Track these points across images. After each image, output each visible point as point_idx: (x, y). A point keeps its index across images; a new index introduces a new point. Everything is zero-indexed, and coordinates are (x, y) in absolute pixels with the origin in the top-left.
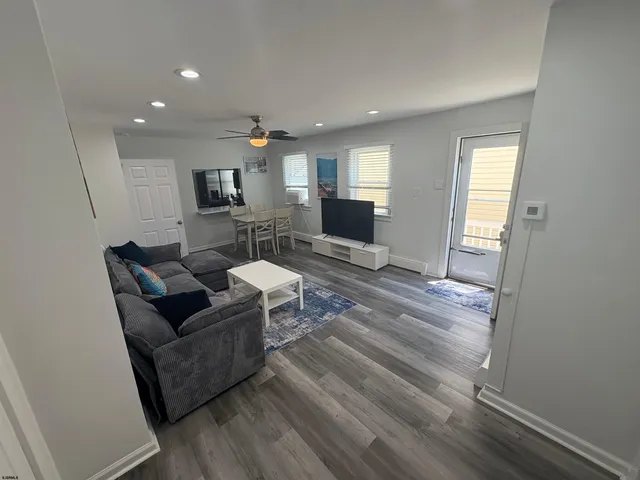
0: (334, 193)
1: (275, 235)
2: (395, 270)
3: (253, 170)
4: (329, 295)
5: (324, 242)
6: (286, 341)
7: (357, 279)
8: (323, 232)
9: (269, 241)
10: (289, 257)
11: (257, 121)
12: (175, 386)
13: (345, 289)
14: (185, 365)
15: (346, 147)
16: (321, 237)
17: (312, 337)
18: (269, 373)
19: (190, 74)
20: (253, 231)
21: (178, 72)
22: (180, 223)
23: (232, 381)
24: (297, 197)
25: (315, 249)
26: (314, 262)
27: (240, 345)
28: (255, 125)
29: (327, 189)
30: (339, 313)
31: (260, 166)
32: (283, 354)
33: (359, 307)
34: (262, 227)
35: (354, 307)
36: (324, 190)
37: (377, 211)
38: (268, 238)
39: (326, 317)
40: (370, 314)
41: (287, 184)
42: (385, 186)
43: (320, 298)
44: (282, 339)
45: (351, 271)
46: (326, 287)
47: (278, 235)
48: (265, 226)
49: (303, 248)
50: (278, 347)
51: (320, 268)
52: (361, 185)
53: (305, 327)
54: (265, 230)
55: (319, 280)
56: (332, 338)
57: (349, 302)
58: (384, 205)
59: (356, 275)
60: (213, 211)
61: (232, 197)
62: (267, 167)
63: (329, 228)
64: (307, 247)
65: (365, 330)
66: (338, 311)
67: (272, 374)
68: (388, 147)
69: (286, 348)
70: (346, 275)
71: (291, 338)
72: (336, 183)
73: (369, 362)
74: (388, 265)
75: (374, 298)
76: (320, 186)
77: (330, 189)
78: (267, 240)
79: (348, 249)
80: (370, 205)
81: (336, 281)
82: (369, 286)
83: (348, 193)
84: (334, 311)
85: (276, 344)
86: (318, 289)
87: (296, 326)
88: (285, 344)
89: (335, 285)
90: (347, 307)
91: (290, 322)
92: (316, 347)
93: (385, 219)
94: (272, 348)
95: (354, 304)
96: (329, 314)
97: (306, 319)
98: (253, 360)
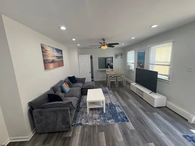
0: (143, 66)
3: (118, 57)
4: (121, 111)
5: (134, 86)
6: (87, 124)
7: (141, 108)
8: (136, 82)
9: (114, 82)
11: (104, 40)
15: (148, 46)
16: (134, 84)
17: (96, 128)
18: (70, 134)
19: (63, 28)
22: (90, 72)
24: (130, 67)
26: (127, 94)
29: (141, 64)
30: (117, 122)
31: (120, 56)
32: (81, 129)
33: (129, 124)
34: (112, 77)
35: (127, 123)
36: (139, 65)
39: (110, 121)
40: (131, 131)
41: (128, 62)
42: (168, 64)
43: (115, 111)
44: (87, 122)
46: (123, 107)
47: (118, 80)
48: (113, 76)
50: (83, 125)
51: (127, 97)
52: (156, 63)
53: (98, 122)
54: (113, 78)
56: (103, 133)
57: (126, 118)
58: (167, 74)
59: (142, 106)
62: (123, 56)
66: (117, 121)
68: (171, 44)
69: (84, 127)
71: (90, 123)
72: (144, 62)
74: (166, 107)
76: (138, 63)
77: (141, 65)
79: (143, 92)
80: (156, 73)
83: (148, 67)
84: (116, 120)
85: (83, 123)
86: (118, 106)
87: (96, 119)
88: (86, 125)
89: (128, 107)
90: (123, 121)
91: (96, 116)
92: (93, 133)
93: (166, 82)
94: (81, 124)
95: (128, 121)
96: (113, 120)
97: (102, 118)
98: (65, 126)
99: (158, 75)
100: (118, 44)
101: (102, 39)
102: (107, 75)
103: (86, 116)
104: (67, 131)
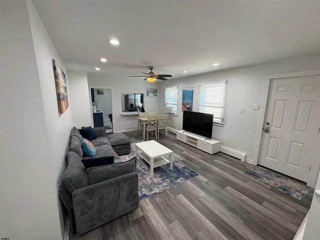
0: (191, 108)
1: (157, 128)
2: (224, 155)
3: (150, 95)
4: (183, 166)
5: (183, 135)
6: (154, 192)
7: (200, 158)
8: (183, 129)
9: (154, 131)
10: (163, 141)
11: (151, 69)
12: (82, 214)
13: (193, 164)
14: (89, 202)
15: (199, 84)
16: (182, 132)
17: (169, 193)
18: (140, 213)
20: (146, 125)
21: (108, 41)
23: (117, 215)
24: (171, 109)
25: (178, 138)
26: (177, 145)
27: (124, 194)
28: (150, 71)
29: (187, 106)
31: (154, 93)
32: (150, 201)
33: (200, 177)
35: (197, 177)
36: (186, 107)
37: (215, 120)
38: (153, 129)
39: (179, 181)
40: (206, 183)
41: (167, 103)
42: (221, 106)
43: (177, 168)
44: (151, 190)
45: (197, 153)
46: (182, 161)
47: (159, 129)
48: (153, 123)
49: (172, 136)
50: (149, 196)
51: (179, 149)
52: (206, 105)
53: (166, 185)
54: (152, 125)
55: (178, 156)
56: (181, 195)
57: (194, 172)
58: (220, 117)
59: (200, 156)
60: (130, 113)
61: (139, 107)
62: (157, 94)
63: (186, 127)
64: (174, 136)
65: (202, 194)
66: (187, 178)
67: (141, 214)
68: (224, 84)
69: (152, 197)
70: (194, 155)
71: (156, 190)
72: (192, 103)
73: (203, 218)
74: (220, 152)
75: (209, 172)
76: (183, 104)
77: (189, 106)
78: (153, 131)
79: (196, 140)
80: (210, 117)
81: (188, 158)
82: (207, 164)
83: (199, 109)
84: (184, 177)
85: (148, 193)
86: (176, 162)
87: (161, 184)
88: (153, 194)
89: (187, 160)
90: (192, 176)
91: (158, 180)
92: (170, 200)
93: (219, 125)
94: (145, 196)
95: (197, 175)
96: (181, 178)
97: (167, 180)
98: (130, 203)
99: (214, 119)
100: (170, 76)
101: (149, 67)
102: (141, 121)
103: (144, 184)
104: (132, 211)
